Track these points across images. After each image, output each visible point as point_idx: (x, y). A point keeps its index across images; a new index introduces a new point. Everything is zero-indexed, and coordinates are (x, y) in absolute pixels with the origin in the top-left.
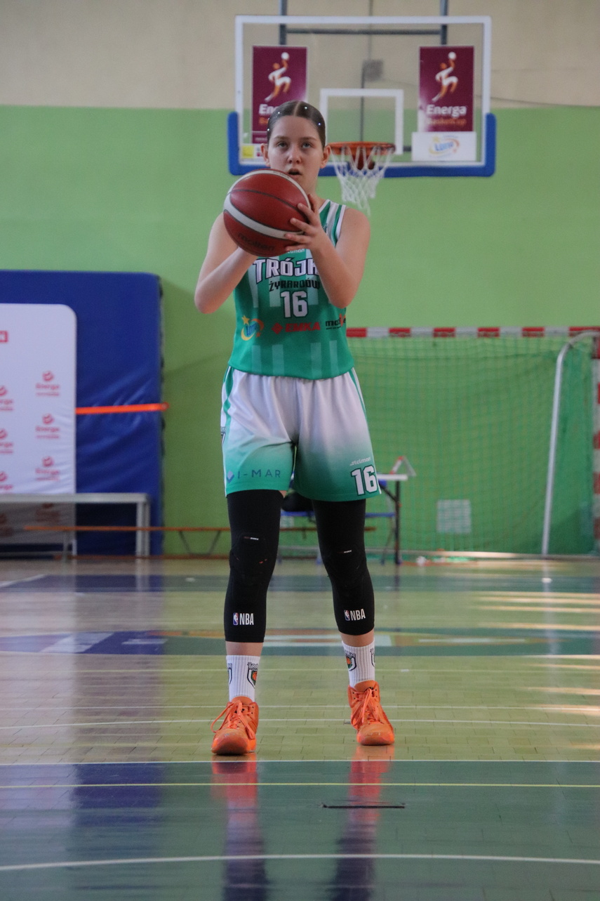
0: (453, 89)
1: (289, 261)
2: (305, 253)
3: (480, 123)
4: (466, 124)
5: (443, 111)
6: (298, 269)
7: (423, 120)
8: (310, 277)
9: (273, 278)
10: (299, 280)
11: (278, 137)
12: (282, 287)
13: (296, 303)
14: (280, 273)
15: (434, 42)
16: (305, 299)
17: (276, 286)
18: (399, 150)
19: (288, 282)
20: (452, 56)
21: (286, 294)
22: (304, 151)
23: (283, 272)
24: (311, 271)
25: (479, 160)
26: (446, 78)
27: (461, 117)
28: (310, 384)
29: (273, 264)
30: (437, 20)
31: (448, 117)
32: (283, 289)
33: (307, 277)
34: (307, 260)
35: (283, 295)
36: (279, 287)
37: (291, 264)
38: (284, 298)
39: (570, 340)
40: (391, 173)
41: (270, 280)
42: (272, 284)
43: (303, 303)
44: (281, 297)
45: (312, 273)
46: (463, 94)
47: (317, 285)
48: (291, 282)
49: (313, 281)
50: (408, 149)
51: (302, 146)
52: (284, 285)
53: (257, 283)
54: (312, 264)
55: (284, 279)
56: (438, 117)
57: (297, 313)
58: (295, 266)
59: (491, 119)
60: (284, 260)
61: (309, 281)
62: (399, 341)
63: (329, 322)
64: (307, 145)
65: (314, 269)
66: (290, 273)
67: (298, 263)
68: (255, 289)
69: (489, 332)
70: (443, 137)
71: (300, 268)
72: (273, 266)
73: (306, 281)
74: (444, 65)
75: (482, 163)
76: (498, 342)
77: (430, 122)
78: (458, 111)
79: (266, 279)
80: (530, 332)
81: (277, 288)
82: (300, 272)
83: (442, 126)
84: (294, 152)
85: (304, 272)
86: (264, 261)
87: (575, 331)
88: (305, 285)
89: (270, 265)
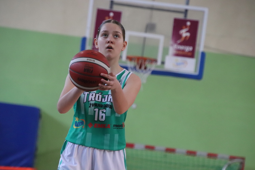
0: (187, 39)
1: (100, 94)
2: (108, 92)
3: (198, 55)
4: (191, 55)
5: (182, 48)
6: (104, 99)
7: (172, 50)
8: (108, 103)
9: (92, 101)
10: (103, 104)
11: (103, 31)
12: (95, 106)
13: (101, 114)
14: (95, 100)
15: (181, 16)
16: (105, 113)
17: (92, 105)
18: (159, 63)
19: (98, 104)
20: (189, 24)
21: (97, 110)
22: (115, 38)
23: (97, 99)
24: (109, 100)
25: (195, 71)
26: (185, 33)
27: (189, 52)
28: (102, 152)
29: (92, 95)
30: (183, 7)
31: (183, 51)
32: (96, 107)
33: (107, 103)
34: (108, 95)
35: (95, 110)
36: (94, 106)
37: (101, 96)
38: (95, 111)
39: (229, 162)
40: (154, 73)
41: (90, 102)
42: (91, 104)
43: (104, 115)
44: (94, 111)
45: (109, 101)
46: (192, 41)
47: (111, 107)
48: (100, 104)
49: (109, 105)
50: (163, 63)
51: (114, 36)
52: (96, 105)
53: (84, 103)
54: (110, 97)
55: (96, 103)
56: (179, 50)
57: (100, 119)
58: (102, 97)
59: (203, 55)
60: (98, 94)
61: (108, 105)
62: (149, 152)
63: (115, 125)
64: (117, 36)
65: (111, 99)
66: (100, 100)
67: (104, 96)
68: (82, 105)
69: (191, 153)
70: (180, 59)
71: (105, 98)
72: (92, 96)
73: (106, 104)
74: (184, 27)
75: (197, 73)
76: (195, 158)
77: (175, 52)
78: (188, 49)
79: (88, 101)
80: (211, 156)
81: (93, 106)
82: (105, 100)
83: (180, 54)
84: (110, 38)
85: (106, 100)
86: (89, 93)
87: (232, 158)
88: (106, 106)
89: (91, 95)
